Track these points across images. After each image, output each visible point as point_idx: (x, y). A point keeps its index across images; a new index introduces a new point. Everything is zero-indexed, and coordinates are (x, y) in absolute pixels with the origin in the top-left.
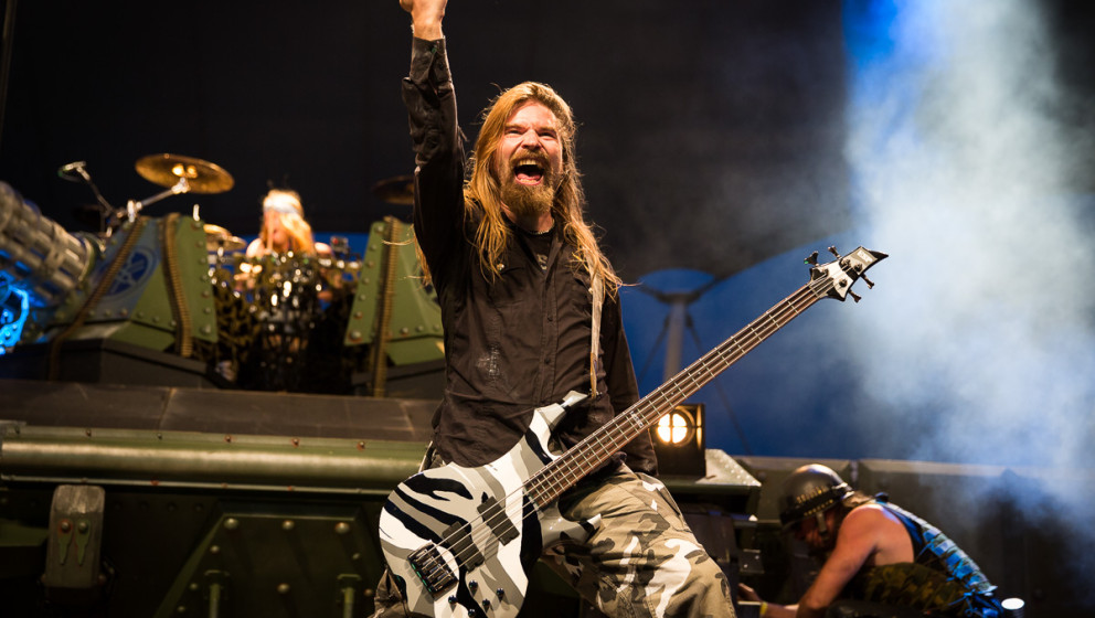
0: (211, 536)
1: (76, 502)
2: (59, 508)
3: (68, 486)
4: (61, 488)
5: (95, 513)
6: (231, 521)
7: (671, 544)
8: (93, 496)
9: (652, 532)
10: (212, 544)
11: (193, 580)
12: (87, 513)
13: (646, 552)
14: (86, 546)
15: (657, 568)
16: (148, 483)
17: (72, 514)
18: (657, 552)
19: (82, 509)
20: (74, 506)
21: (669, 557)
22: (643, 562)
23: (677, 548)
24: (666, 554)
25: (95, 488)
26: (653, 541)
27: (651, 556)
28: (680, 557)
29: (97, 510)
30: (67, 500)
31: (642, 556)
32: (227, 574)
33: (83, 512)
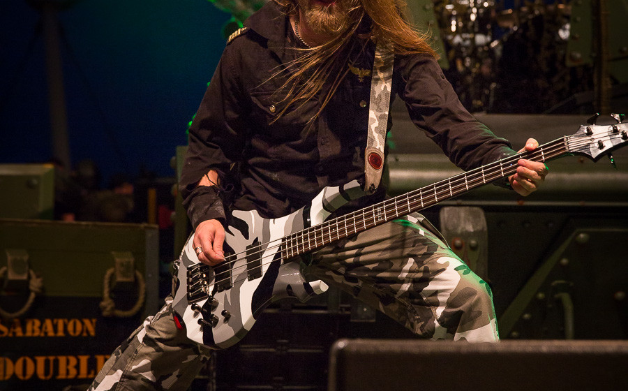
0: (562, 249)
1: (463, 222)
2: (450, 228)
3: (451, 208)
4: (446, 209)
5: (482, 231)
6: (582, 236)
7: (441, 261)
8: (476, 216)
9: (425, 254)
10: (563, 256)
11: (540, 290)
12: (475, 232)
13: (422, 268)
14: (477, 261)
15: (431, 280)
16: (515, 203)
17: (462, 233)
18: (431, 267)
19: (470, 228)
20: (462, 225)
21: (443, 270)
22: (420, 275)
23: (447, 264)
24: (440, 268)
25: (476, 209)
26: (427, 260)
27: (426, 270)
28: (450, 269)
29: (483, 228)
30: (455, 221)
31: (418, 272)
32: (572, 284)
33: (472, 230)
